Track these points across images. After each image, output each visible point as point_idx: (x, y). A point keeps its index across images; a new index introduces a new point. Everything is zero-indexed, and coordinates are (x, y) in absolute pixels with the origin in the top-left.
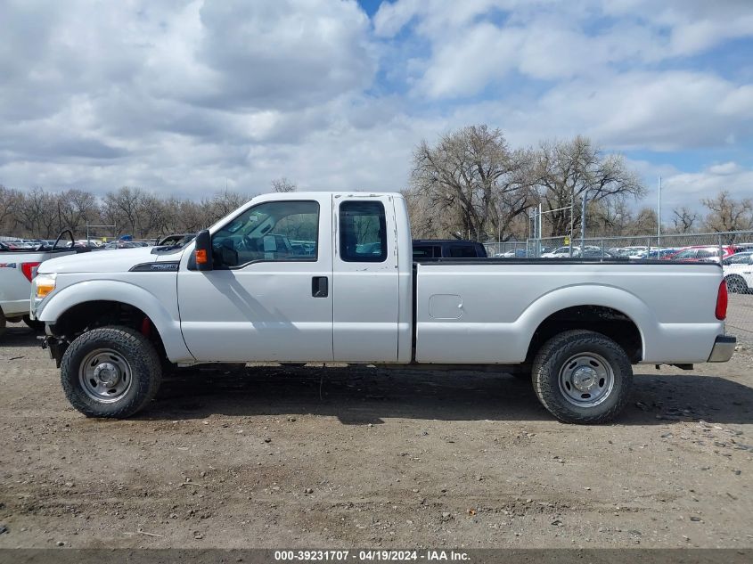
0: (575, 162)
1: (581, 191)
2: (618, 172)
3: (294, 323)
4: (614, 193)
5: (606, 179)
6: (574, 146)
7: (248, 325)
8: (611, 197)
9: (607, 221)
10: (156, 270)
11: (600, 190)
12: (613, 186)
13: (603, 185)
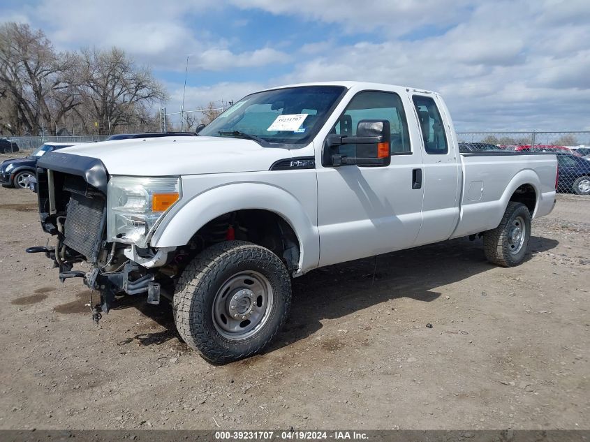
0: (113, 69)
1: (119, 95)
2: (149, 82)
3: (399, 217)
4: (145, 97)
5: (139, 86)
6: (112, 56)
7: (367, 223)
8: (143, 100)
9: (142, 120)
10: (295, 167)
11: (135, 95)
12: (144, 92)
13: (137, 90)
